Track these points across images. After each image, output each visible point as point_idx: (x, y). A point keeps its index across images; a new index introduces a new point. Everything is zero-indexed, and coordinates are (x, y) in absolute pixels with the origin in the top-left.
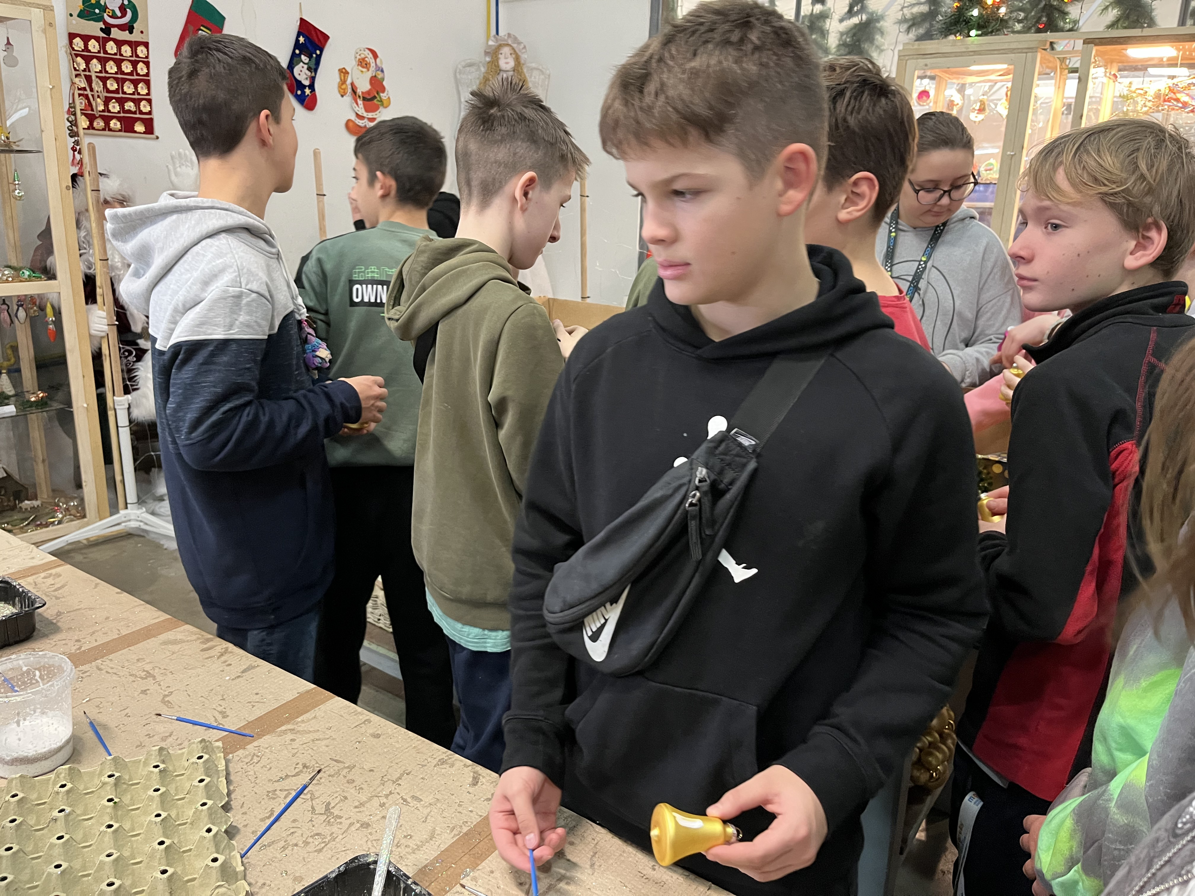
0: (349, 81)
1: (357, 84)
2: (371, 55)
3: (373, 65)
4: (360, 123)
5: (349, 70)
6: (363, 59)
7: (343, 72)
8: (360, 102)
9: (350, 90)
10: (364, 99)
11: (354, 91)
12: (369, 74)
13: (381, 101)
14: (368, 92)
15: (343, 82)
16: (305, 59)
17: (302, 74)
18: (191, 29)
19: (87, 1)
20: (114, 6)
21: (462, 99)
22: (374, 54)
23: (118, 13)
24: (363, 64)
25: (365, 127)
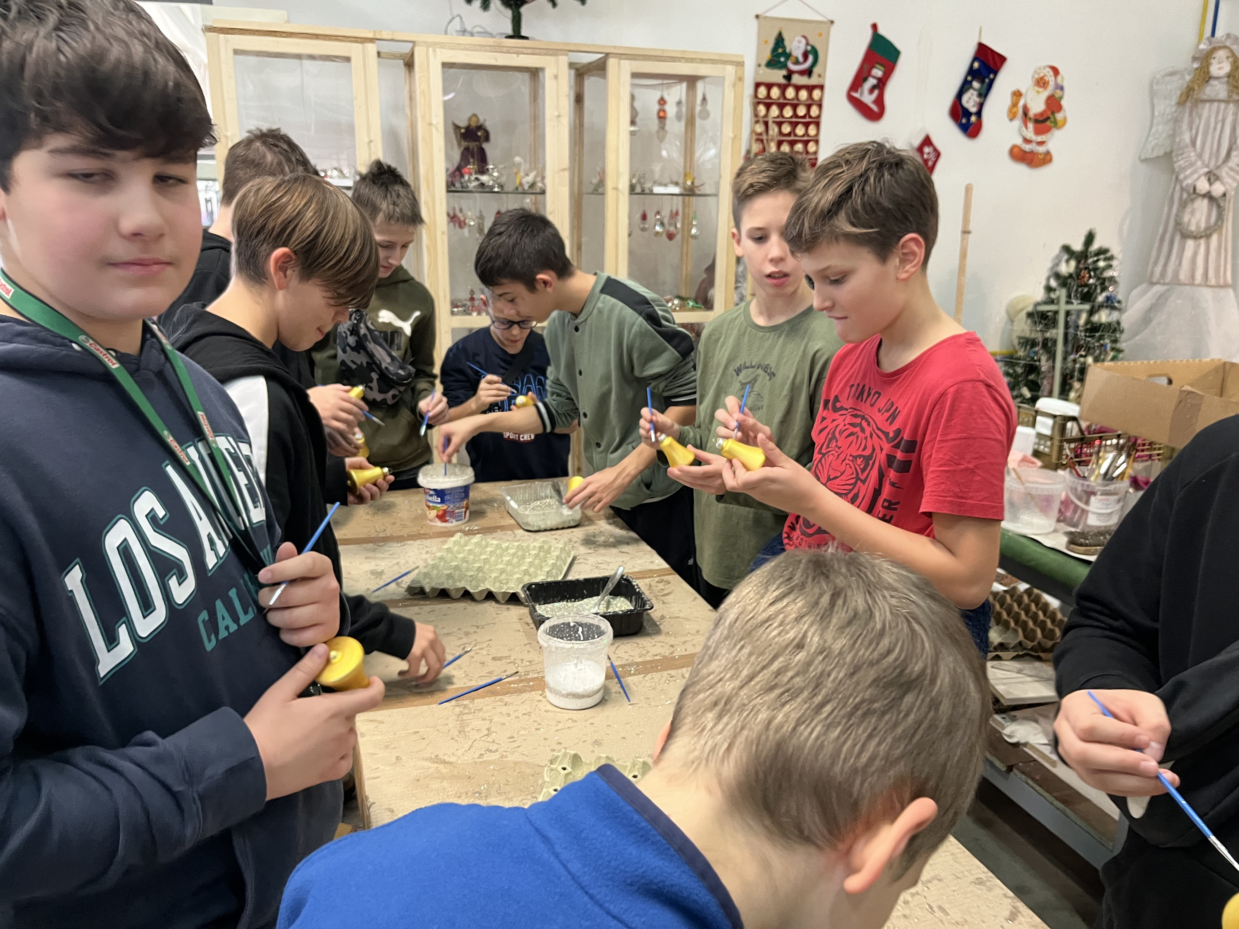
0: (1021, 103)
1: (1029, 105)
2: (1051, 73)
3: (1052, 83)
4: (1027, 147)
5: (1023, 91)
6: (1042, 78)
7: (1017, 94)
8: (1031, 125)
11: (1025, 113)
12: (1045, 94)
13: (1055, 122)
14: (1042, 114)
15: (1015, 105)
16: (976, 84)
17: (970, 101)
18: (866, 67)
19: (774, 50)
20: (798, 53)
21: (1156, 114)
22: (1056, 71)
23: (801, 59)
24: (1041, 83)
25: (1032, 152)
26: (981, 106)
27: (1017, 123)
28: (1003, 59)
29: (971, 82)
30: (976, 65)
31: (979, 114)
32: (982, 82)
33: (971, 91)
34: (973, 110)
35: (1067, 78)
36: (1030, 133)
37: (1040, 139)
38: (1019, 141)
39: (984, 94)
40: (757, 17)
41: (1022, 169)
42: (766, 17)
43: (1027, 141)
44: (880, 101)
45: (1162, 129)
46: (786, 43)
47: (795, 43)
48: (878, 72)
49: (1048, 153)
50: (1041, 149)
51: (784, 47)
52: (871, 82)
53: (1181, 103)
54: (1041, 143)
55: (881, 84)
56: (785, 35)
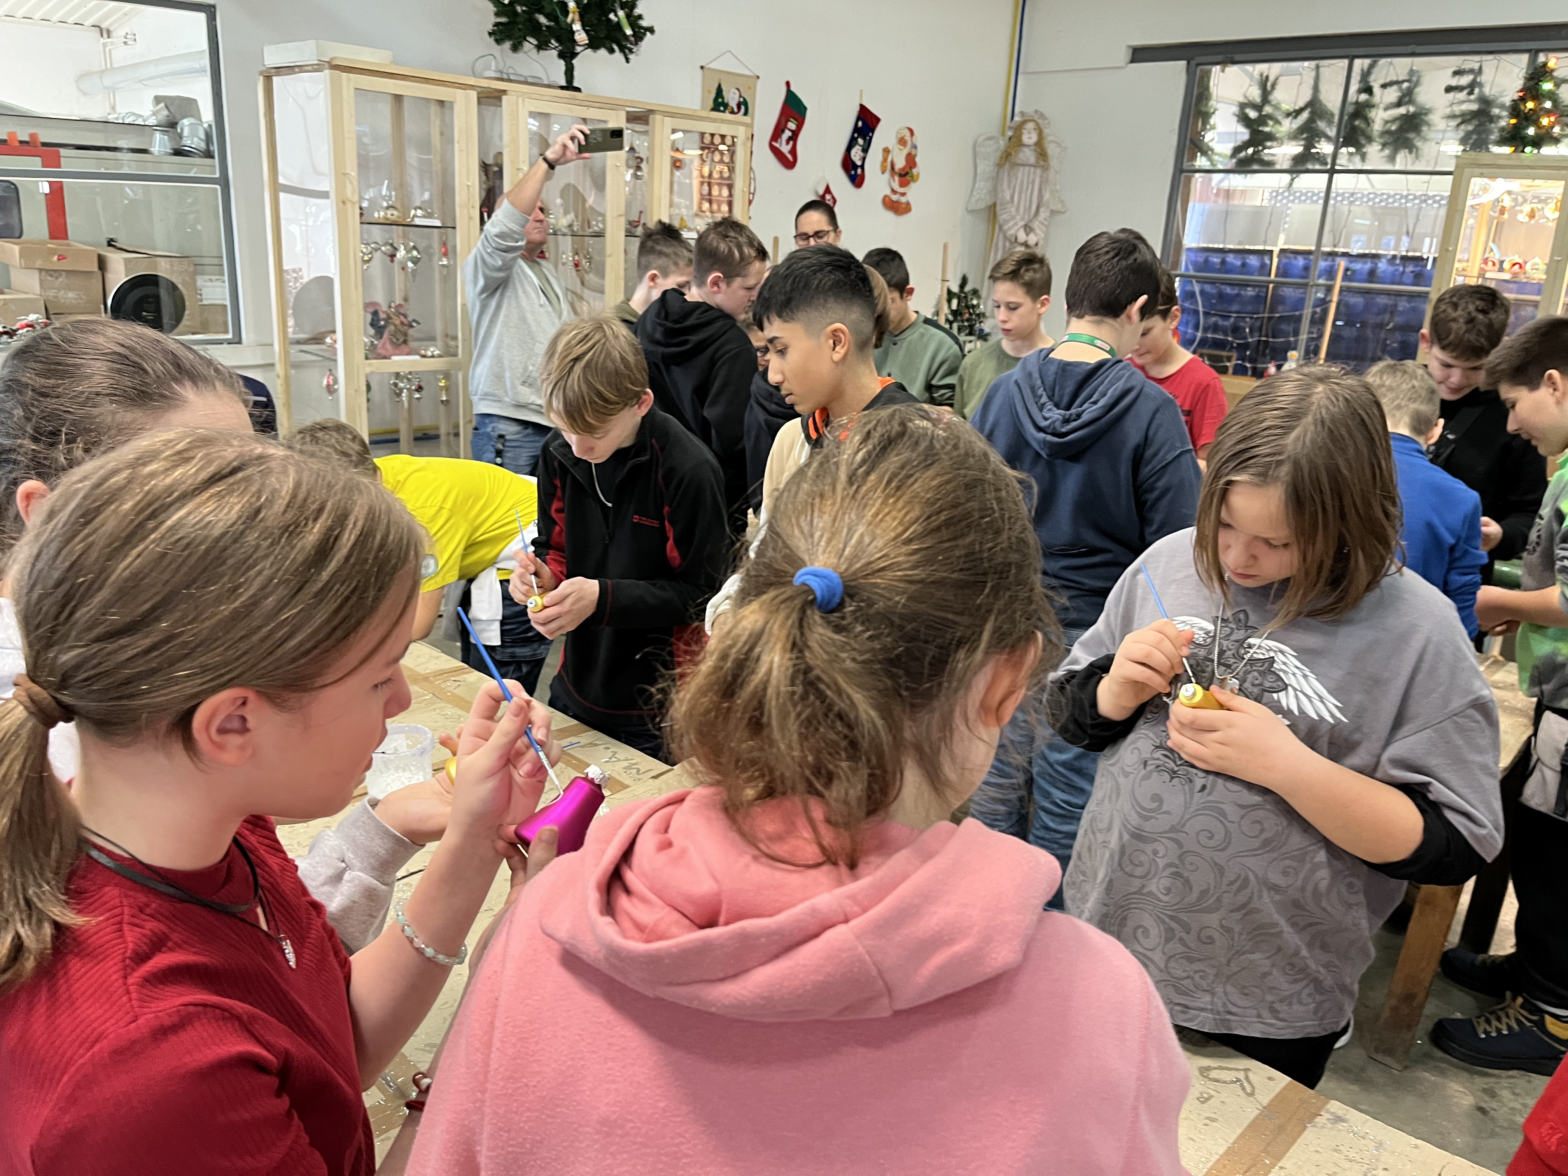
0: (889, 159)
1: (895, 161)
2: (908, 134)
3: (909, 143)
4: (895, 197)
5: (891, 148)
6: (903, 138)
7: (886, 151)
8: (897, 178)
9: (889, 167)
10: (901, 175)
11: (893, 168)
12: (906, 151)
13: (912, 177)
14: (903, 169)
15: (885, 160)
16: (860, 141)
17: (856, 154)
18: (783, 120)
19: (716, 100)
20: (733, 104)
21: (979, 171)
22: (912, 132)
23: (736, 110)
24: (902, 142)
25: (897, 202)
26: (864, 159)
27: (887, 175)
28: (878, 120)
29: (856, 139)
30: (860, 124)
31: (862, 167)
32: (864, 139)
33: (857, 147)
34: (859, 163)
35: (918, 139)
36: (896, 186)
37: (902, 190)
38: (888, 192)
39: (865, 150)
40: (702, 67)
41: (890, 215)
42: (709, 69)
43: (894, 192)
44: (793, 151)
45: (983, 186)
46: (725, 93)
47: (731, 95)
48: (792, 125)
49: (908, 204)
50: (903, 200)
51: (723, 98)
52: (787, 134)
53: (1000, 165)
54: (903, 194)
55: (794, 137)
56: (723, 87)
